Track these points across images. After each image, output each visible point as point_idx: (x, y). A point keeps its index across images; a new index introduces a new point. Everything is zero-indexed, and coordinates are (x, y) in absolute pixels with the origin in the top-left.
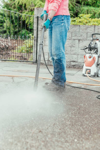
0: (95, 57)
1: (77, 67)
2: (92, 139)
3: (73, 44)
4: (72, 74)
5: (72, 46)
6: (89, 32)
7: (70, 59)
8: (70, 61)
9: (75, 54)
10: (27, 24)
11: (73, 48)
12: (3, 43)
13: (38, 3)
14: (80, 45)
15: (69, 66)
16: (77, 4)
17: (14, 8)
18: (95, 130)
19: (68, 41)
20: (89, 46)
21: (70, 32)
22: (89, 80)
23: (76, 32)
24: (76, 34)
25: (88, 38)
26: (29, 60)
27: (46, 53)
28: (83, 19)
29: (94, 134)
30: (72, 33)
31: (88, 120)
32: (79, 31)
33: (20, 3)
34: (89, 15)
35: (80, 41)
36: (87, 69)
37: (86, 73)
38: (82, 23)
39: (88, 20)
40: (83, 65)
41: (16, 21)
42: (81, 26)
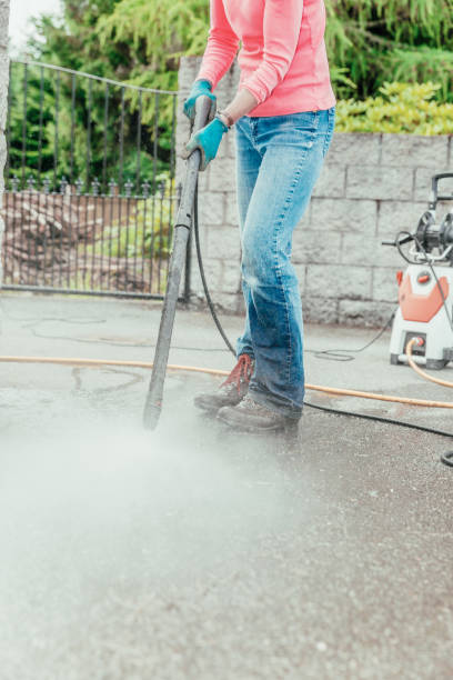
0: (444, 279)
1: (370, 322)
2: (394, 641)
3: (352, 220)
4: (346, 354)
5: (348, 226)
6: (425, 167)
7: (339, 289)
8: (338, 295)
9: (363, 266)
10: (149, 130)
11: (350, 239)
12: (38, 212)
13: (198, 33)
14: (381, 223)
15: (334, 316)
16: (375, 38)
17: (95, 54)
18: (415, 604)
19: (328, 208)
20: (418, 229)
21: (337, 163)
22: (419, 382)
23: (366, 165)
24: (366, 173)
25: (420, 193)
26: (154, 292)
27: (232, 258)
28: (402, 107)
29: (403, 620)
30: (346, 170)
31: (388, 559)
32: (380, 160)
33: (120, 35)
34: (430, 88)
35: (385, 206)
36: (410, 335)
37: (404, 352)
38: (396, 125)
39: (420, 110)
40: (393, 316)
41: (100, 116)
42: (387, 136)
